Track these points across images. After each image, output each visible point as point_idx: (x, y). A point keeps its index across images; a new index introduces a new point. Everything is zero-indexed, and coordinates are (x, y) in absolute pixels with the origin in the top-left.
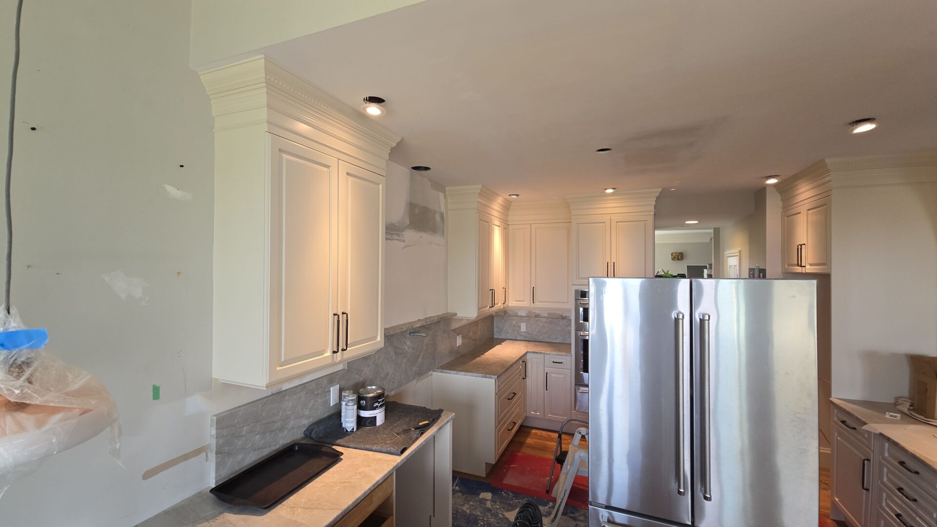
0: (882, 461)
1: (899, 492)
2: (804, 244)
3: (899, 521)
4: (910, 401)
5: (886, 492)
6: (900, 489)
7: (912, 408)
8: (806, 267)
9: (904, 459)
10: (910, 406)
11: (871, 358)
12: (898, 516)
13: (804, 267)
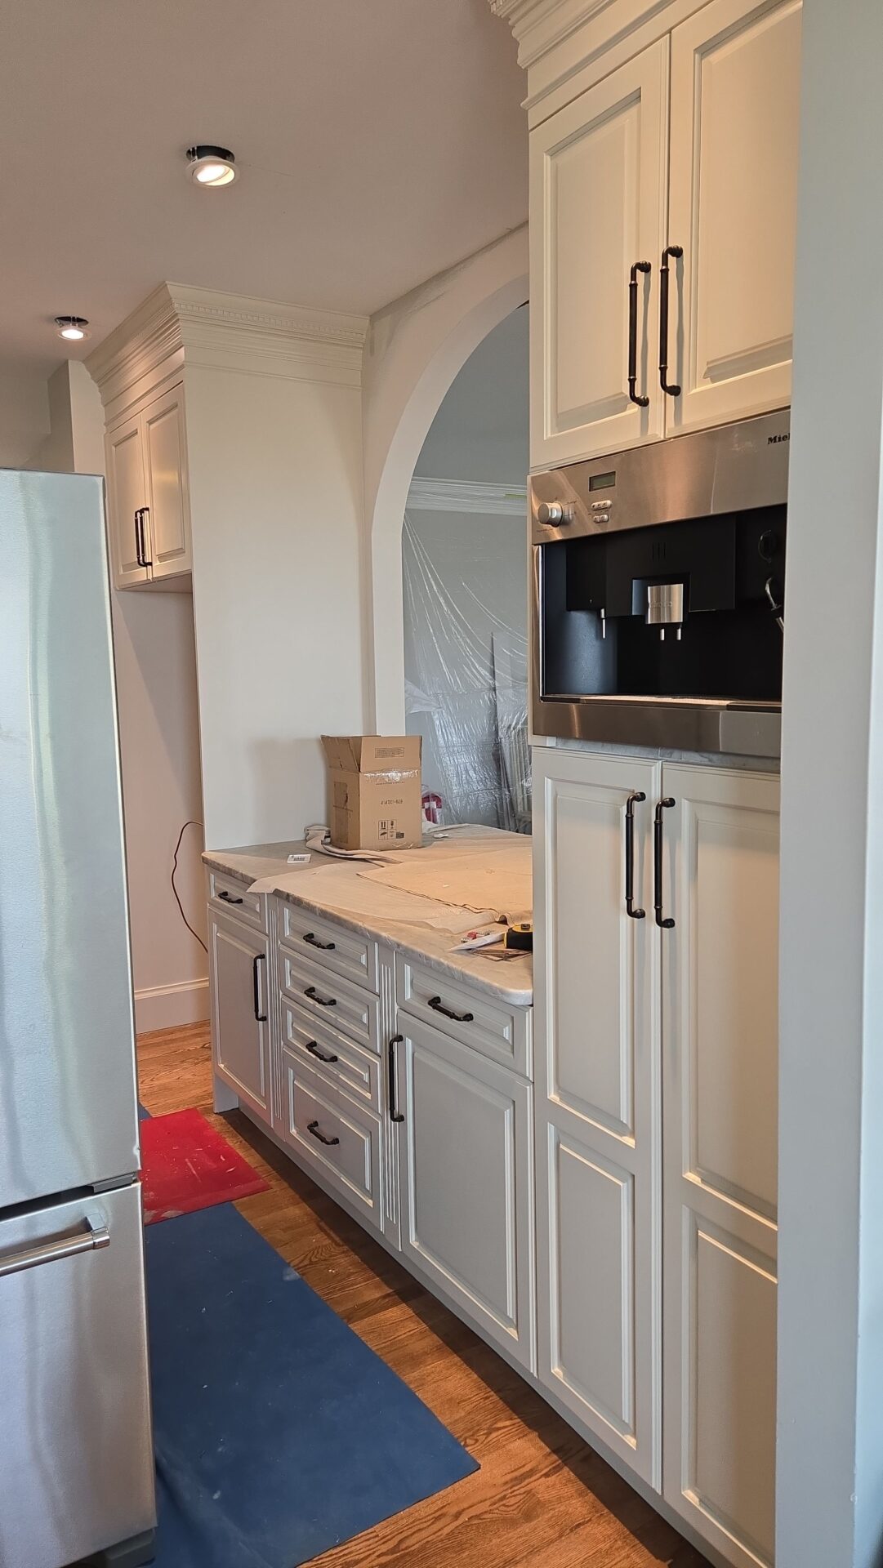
0: (284, 949)
1: (308, 996)
2: (147, 509)
3: (314, 1056)
4: (327, 829)
5: (292, 1010)
6: (310, 992)
7: (328, 840)
8: (154, 565)
9: (311, 928)
10: (326, 837)
11: (265, 751)
12: (311, 1046)
13: (150, 564)
